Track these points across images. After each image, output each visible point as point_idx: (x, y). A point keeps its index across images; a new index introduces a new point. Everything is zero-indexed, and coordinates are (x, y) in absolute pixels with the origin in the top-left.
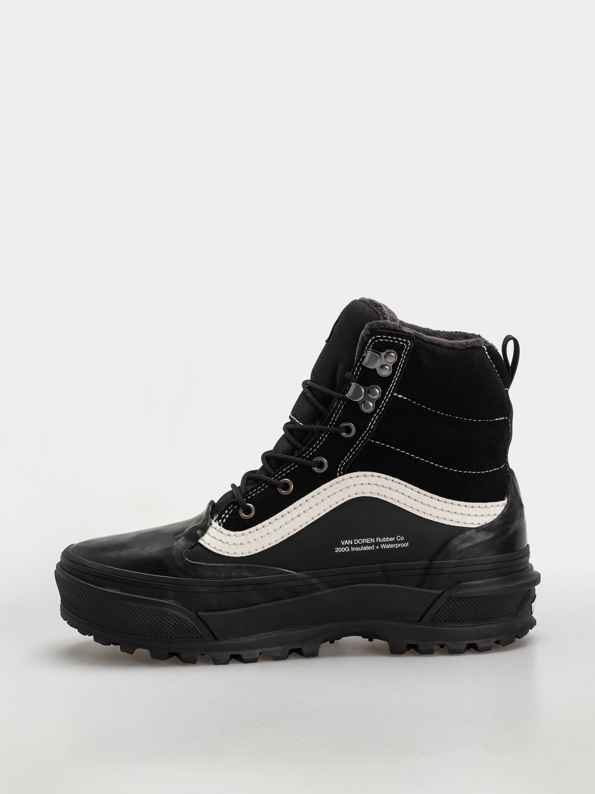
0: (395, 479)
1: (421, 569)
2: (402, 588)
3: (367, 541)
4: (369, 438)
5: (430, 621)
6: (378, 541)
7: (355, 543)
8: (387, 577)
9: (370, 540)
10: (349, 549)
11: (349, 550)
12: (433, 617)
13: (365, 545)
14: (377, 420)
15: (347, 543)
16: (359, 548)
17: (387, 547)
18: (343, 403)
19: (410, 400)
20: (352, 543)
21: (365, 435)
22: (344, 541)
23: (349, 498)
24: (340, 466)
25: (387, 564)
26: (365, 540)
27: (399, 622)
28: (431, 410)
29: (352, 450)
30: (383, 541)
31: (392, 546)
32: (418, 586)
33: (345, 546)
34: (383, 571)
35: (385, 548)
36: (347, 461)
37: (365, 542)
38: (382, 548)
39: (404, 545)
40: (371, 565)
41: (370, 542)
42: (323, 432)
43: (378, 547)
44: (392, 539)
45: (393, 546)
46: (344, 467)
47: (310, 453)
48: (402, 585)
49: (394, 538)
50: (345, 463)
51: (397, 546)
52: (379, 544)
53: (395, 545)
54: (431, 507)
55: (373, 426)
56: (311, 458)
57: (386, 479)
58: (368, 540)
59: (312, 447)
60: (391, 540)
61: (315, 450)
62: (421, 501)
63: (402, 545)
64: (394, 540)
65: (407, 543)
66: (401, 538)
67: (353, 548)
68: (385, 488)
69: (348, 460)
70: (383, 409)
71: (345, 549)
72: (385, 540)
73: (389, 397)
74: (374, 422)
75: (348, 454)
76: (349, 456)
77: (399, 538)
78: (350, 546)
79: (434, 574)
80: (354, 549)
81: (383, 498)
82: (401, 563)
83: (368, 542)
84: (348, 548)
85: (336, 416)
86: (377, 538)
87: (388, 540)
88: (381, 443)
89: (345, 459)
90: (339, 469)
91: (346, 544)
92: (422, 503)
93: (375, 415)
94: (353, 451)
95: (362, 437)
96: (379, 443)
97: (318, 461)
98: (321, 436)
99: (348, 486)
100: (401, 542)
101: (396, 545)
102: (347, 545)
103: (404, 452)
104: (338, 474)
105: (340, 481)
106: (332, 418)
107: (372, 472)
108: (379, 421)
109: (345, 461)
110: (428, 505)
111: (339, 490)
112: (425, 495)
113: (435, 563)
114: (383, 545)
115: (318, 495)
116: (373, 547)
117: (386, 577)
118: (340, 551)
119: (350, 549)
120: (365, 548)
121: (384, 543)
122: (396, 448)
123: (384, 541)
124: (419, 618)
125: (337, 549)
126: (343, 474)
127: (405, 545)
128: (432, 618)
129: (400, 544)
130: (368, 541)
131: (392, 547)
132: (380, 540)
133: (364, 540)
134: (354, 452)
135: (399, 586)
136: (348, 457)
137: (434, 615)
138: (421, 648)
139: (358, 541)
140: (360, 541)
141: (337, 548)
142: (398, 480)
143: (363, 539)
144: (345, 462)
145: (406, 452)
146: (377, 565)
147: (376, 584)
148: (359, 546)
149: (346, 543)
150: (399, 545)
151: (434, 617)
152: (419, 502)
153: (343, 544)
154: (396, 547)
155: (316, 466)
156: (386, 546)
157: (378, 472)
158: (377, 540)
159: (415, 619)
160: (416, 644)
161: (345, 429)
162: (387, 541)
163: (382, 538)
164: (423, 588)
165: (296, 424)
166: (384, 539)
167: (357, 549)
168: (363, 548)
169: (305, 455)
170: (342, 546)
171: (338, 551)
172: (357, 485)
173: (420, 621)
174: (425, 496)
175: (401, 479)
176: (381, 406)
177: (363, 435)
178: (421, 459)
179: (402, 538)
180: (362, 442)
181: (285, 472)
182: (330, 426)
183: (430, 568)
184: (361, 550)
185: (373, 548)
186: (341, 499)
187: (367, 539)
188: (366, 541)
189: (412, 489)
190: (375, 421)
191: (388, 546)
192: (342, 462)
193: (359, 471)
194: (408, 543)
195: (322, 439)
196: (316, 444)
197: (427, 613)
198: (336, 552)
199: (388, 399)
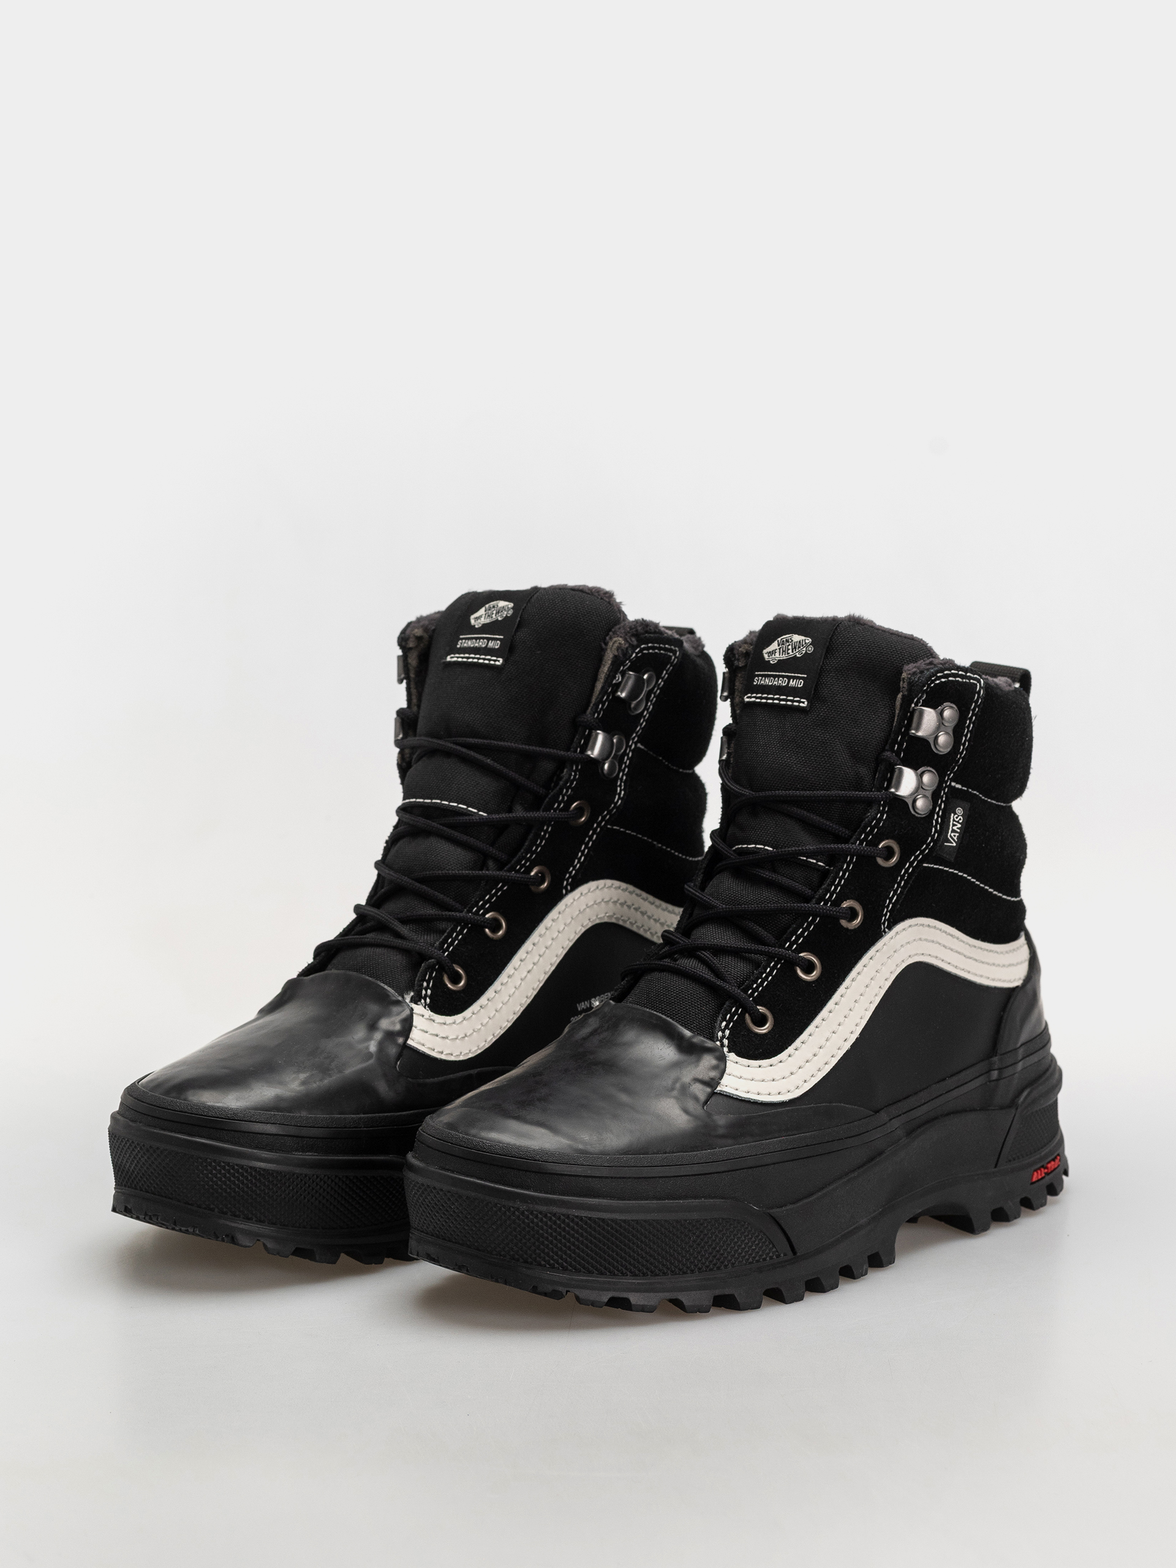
104: (564, 891)
126: (573, 890)
136: (578, 861)
165: (472, 815)
181: (489, 901)
182: (555, 810)
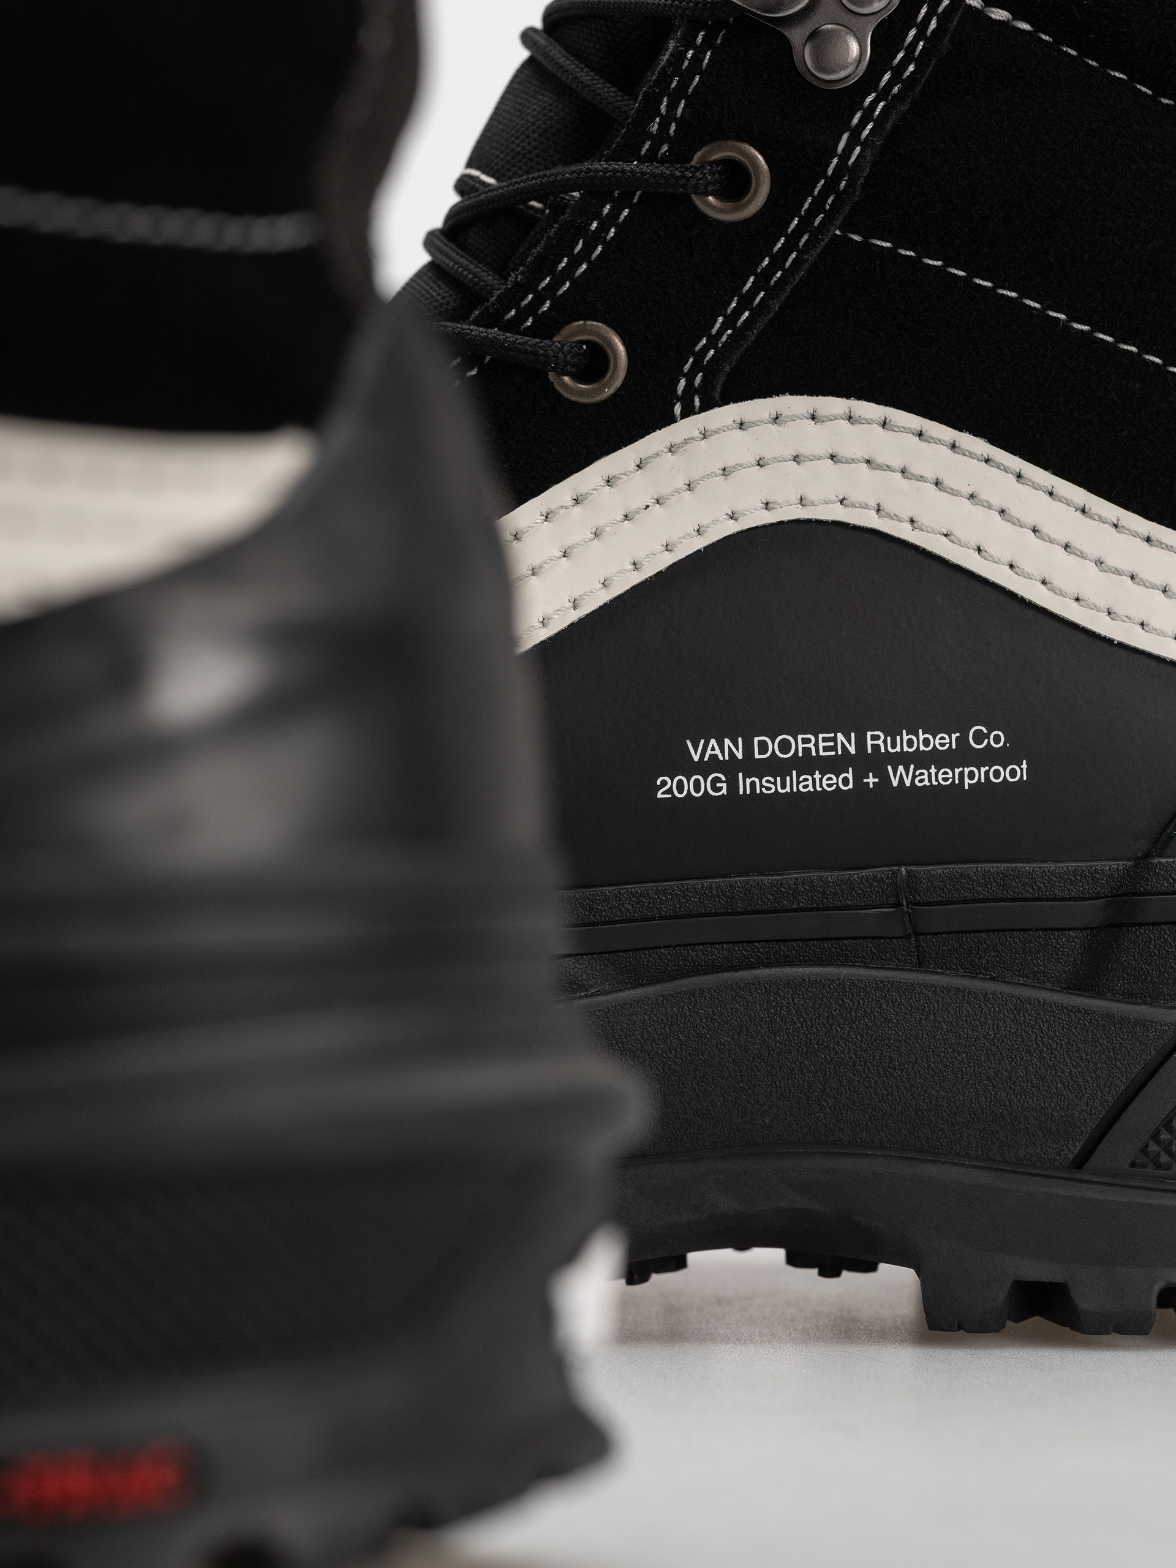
0: (966, 440)
1: (1093, 898)
2: (993, 994)
3: (816, 745)
4: (838, 222)
5: (1133, 1164)
6: (876, 748)
7: (757, 756)
8: (917, 934)
9: (832, 744)
10: (724, 785)
11: (724, 791)
12: (1147, 1146)
13: (807, 764)
14: (879, 123)
15: (717, 752)
16: (779, 779)
17: (921, 781)
18: (708, 43)
19: (1047, 38)
20: (740, 755)
21: (818, 205)
22: (702, 742)
23: (733, 528)
24: (687, 368)
25: (920, 868)
26: (808, 741)
27: (973, 1167)
28: (1154, 99)
29: (749, 285)
30: (898, 749)
31: (943, 776)
32: (1077, 985)
33: (706, 767)
34: (898, 905)
35: (908, 783)
36: (724, 338)
37: (807, 751)
38: (895, 783)
39: (1005, 774)
40: (837, 869)
41: (833, 753)
42: (606, 197)
43: (871, 780)
44: (943, 741)
45: (950, 775)
46: (710, 371)
47: (539, 300)
48: (993, 979)
49: (954, 736)
50: (712, 352)
51: (971, 775)
52: (879, 762)
53: (961, 774)
54: (1144, 584)
55: (858, 150)
56: (547, 327)
57: (920, 434)
58: (825, 740)
59: (551, 271)
60: (942, 745)
61: (568, 284)
62: (1093, 551)
63: (997, 774)
64: (954, 747)
65: (1020, 765)
66: (992, 737)
67: (748, 781)
68: (913, 482)
69: (729, 336)
70: (911, 68)
71: (706, 785)
72: (910, 743)
73: (941, 9)
74: (866, 132)
75: (729, 304)
76: (738, 312)
77: (979, 737)
78: (731, 768)
79: (1159, 924)
80: (753, 784)
81: (904, 532)
82: (987, 866)
83: (822, 753)
84: (720, 781)
85: (673, 106)
86: (869, 734)
87: (926, 742)
88: (897, 245)
89: (714, 331)
90: (683, 383)
91: (713, 757)
92: (1099, 563)
93: (868, 100)
94: (753, 292)
95: (801, 218)
96: (888, 245)
97: (582, 342)
98: (598, 216)
99: (730, 462)
100: (988, 757)
101: (967, 770)
102: (714, 764)
103: (1012, 298)
104: (678, 409)
105: (686, 441)
106: (653, 121)
107: (848, 398)
108: (889, 126)
109: (713, 341)
110: (1132, 577)
111: (681, 484)
112: (1116, 526)
113: (1163, 865)
114: (901, 769)
115: (577, 509)
116: (850, 776)
117: (909, 937)
118: (681, 791)
119: (733, 784)
120: (810, 783)
121: (903, 759)
122: (973, 273)
123: (906, 749)
124: (1079, 1145)
125: (664, 783)
126: (704, 408)
127: (1013, 773)
128: (1144, 1150)
129: (983, 770)
130: (821, 744)
131: (945, 780)
132: (885, 742)
133: (805, 741)
134: (762, 294)
135: (977, 985)
136: (731, 321)
137: (1155, 1136)
138: (1086, 1302)
139: (773, 747)
140: (785, 746)
141: (666, 778)
142: (980, 446)
143: (800, 737)
144: (716, 348)
145: (1022, 295)
146: (864, 873)
147: (863, 972)
148: (776, 768)
149: (709, 752)
150: (980, 773)
151: (1153, 1147)
152: (1082, 556)
153: (696, 758)
154: (967, 781)
155: (566, 363)
156: (914, 777)
157: (878, 403)
158: (869, 742)
159: (1058, 1154)
160: (1059, 1279)
161: (719, 172)
162: (922, 748)
163: (893, 732)
164: (1100, 995)
166: (905, 738)
167: (768, 785)
168: (798, 783)
169: (513, 312)
170: (690, 768)
171: (670, 791)
172: (777, 460)
173: (1080, 1162)
174: (1113, 530)
175: (993, 442)
176: (901, 55)
177: (806, 206)
178: (1101, 336)
179: (997, 739)
180: (801, 244)
182: (644, 161)
183: (1136, 894)
184: (788, 789)
185: (846, 781)
186: (691, 529)
187: (821, 736)
188: (811, 745)
189: (1051, 494)
190: (870, 126)
191: (926, 777)
192: (697, 348)
193: (784, 393)
194: (1024, 766)
195: (603, 229)
196: (570, 254)
197: (1118, 1125)
198: (659, 795)
199: (938, 22)
